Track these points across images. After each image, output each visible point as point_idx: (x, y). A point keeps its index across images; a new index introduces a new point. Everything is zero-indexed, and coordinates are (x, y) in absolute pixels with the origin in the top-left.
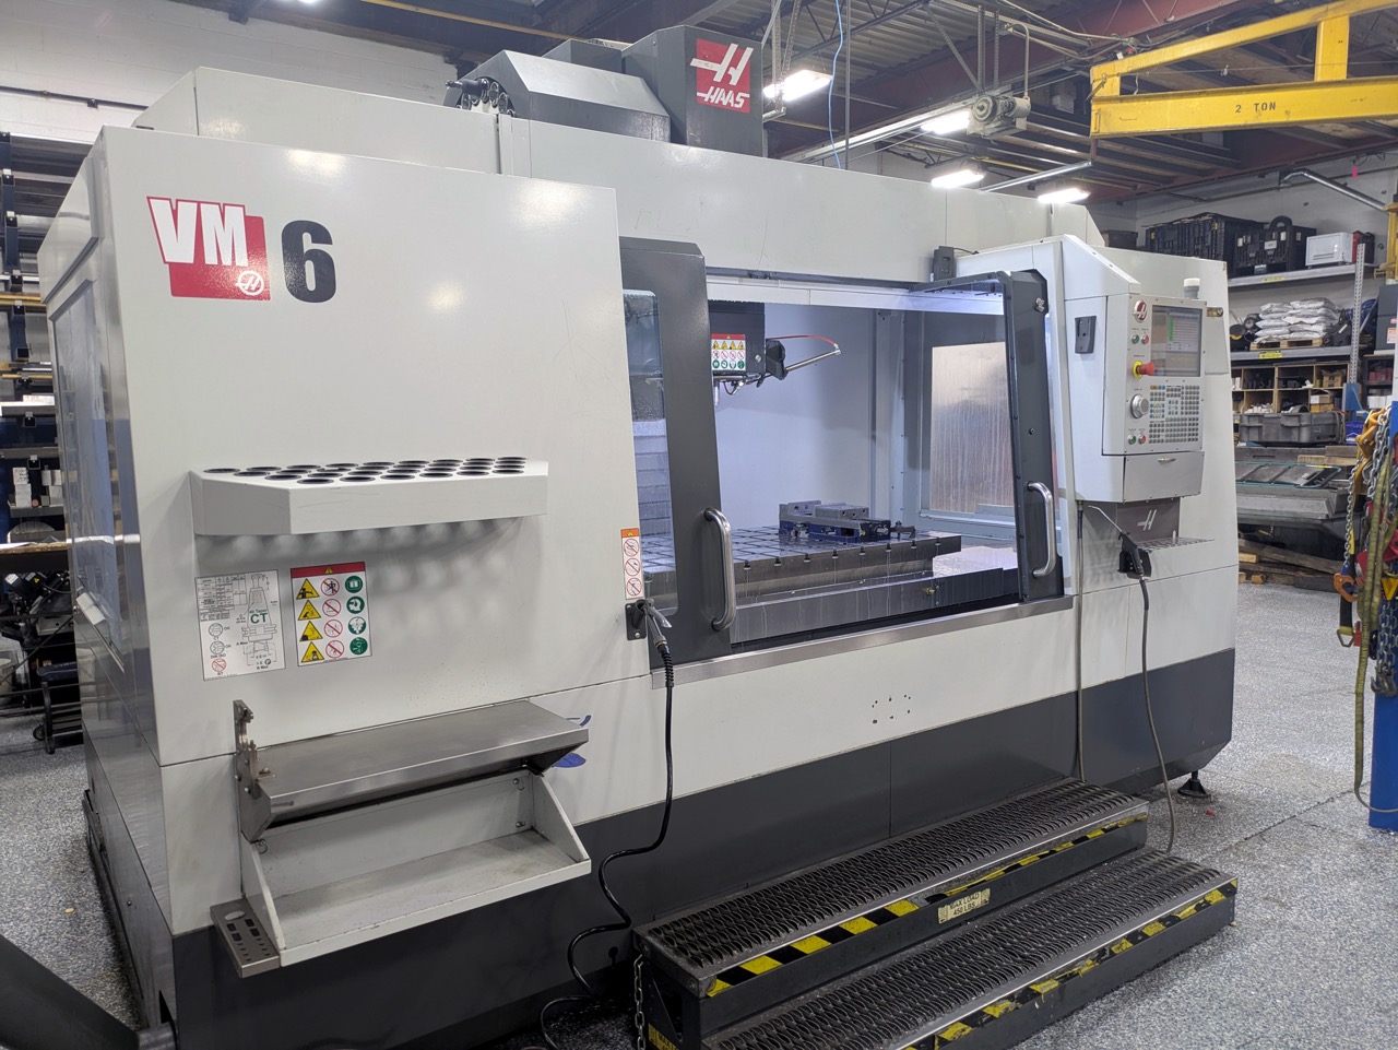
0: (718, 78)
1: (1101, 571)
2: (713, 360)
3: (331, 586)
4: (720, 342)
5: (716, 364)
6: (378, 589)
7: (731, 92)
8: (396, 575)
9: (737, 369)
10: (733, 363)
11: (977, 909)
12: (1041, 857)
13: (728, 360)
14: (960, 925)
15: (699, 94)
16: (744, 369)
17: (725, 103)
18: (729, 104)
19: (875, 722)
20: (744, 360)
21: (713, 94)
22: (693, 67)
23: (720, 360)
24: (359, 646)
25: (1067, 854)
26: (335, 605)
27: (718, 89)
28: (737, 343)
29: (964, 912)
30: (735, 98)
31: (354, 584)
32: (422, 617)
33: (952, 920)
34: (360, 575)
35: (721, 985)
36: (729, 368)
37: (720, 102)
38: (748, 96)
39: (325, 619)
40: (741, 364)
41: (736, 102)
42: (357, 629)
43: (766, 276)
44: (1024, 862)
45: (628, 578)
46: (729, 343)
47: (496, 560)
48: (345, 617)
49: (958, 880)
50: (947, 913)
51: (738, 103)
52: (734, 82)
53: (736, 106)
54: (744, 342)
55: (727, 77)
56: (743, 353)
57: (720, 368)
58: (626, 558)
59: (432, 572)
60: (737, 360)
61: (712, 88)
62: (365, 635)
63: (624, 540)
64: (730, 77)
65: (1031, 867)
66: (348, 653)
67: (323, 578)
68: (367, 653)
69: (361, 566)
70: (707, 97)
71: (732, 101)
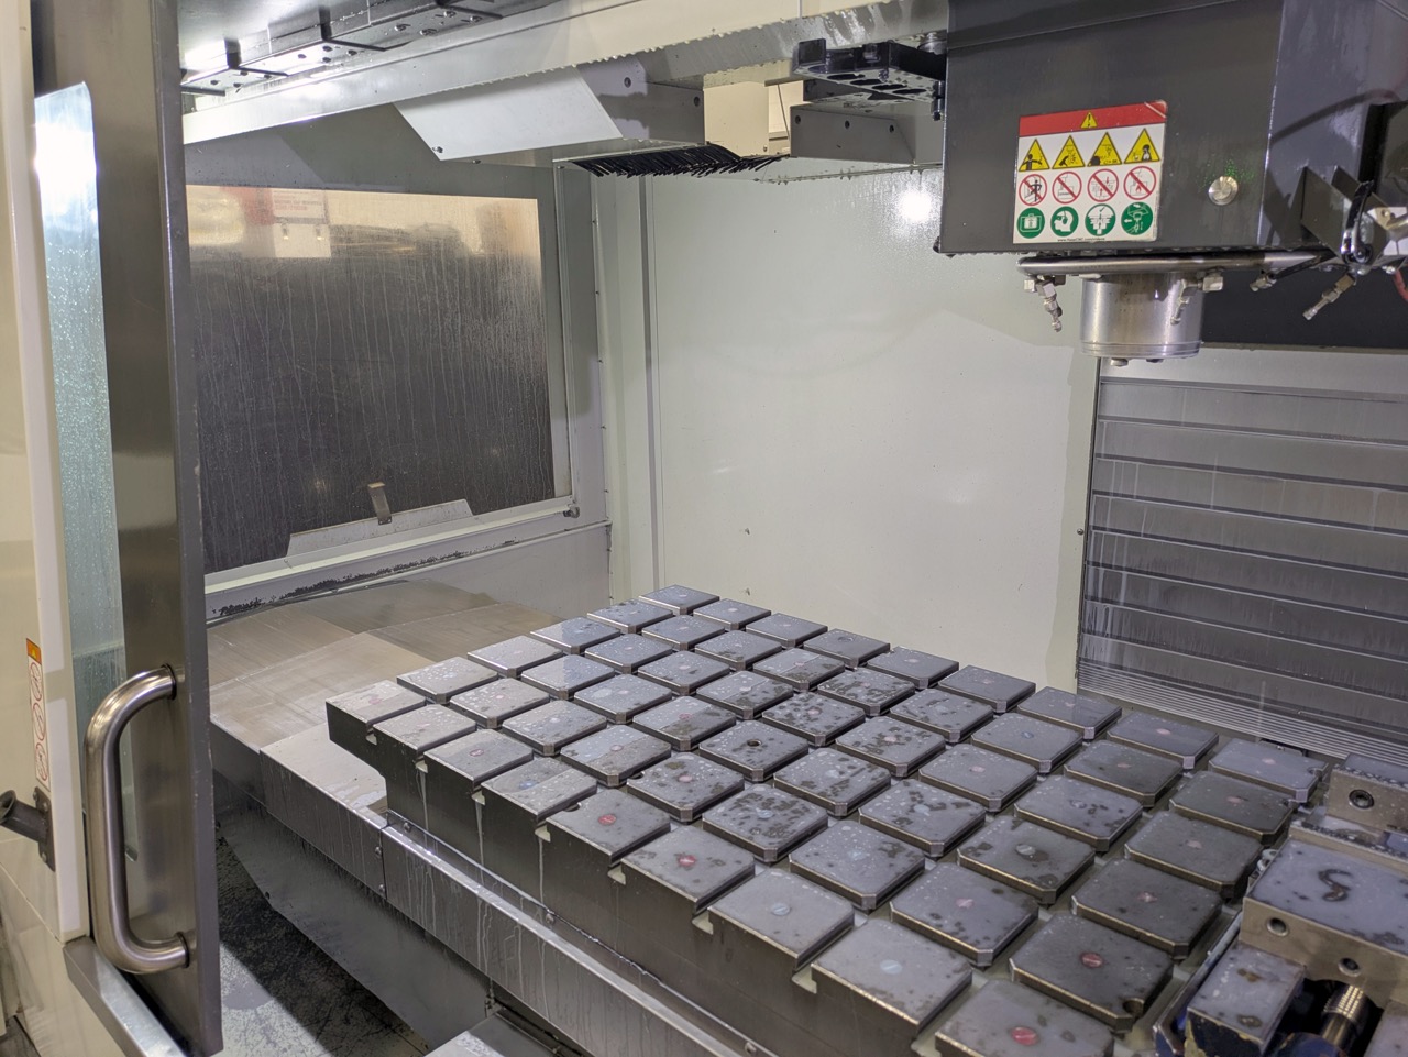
2: (1020, 208)
4: (1053, 144)
5: (1030, 223)
9: (1119, 234)
10: (1100, 217)
13: (1082, 206)
16: (1150, 235)
20: (1153, 202)
23: (1048, 207)
28: (1126, 138)
36: (1082, 234)
40: (1136, 216)
45: (36, 739)
46: (1090, 141)
54: (1158, 131)
56: (1152, 174)
57: (1047, 236)
58: (33, 699)
60: (1120, 204)
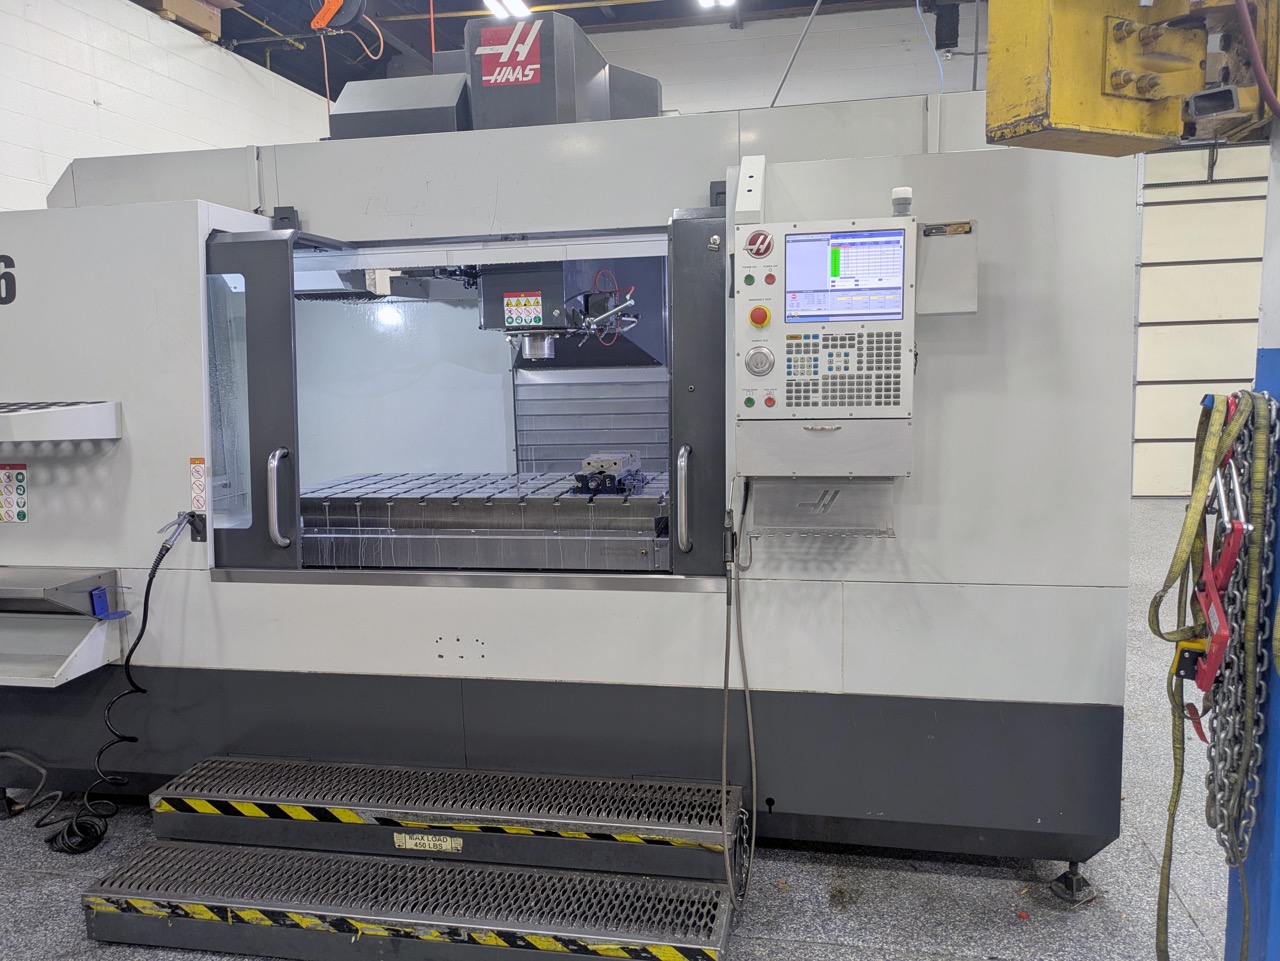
0: (504, 59)
1: (784, 557)
2: (506, 317)
3: (9, 477)
4: (513, 300)
5: (510, 320)
6: (33, 481)
7: (519, 67)
8: (42, 474)
9: (533, 323)
10: (528, 319)
11: (445, 853)
12: (537, 833)
13: (523, 316)
14: (425, 858)
15: (484, 78)
16: (541, 324)
17: (512, 79)
18: (517, 79)
19: (441, 656)
20: (540, 315)
21: (499, 74)
22: (478, 55)
23: (514, 317)
24: (22, 516)
25: (575, 844)
26: (9, 488)
27: (505, 68)
28: (532, 300)
29: (427, 848)
30: (523, 71)
31: (20, 477)
32: (56, 504)
33: (412, 850)
34: (24, 472)
35: (166, 807)
36: (524, 323)
37: (508, 80)
38: (538, 66)
39: (5, 496)
40: (537, 319)
41: (524, 75)
42: (21, 505)
43: (524, 237)
44: (511, 830)
45: (194, 495)
46: (523, 300)
47: (102, 471)
48: (15, 497)
49: (416, 815)
50: (405, 841)
51: (527, 76)
52: (521, 57)
53: (525, 79)
54: (540, 299)
55: (514, 54)
56: (540, 309)
57: (515, 324)
58: (193, 480)
59: (63, 474)
60: (533, 316)
61: (498, 69)
62: (25, 509)
63: (193, 466)
64: (518, 53)
65: (519, 837)
66: (16, 519)
67: (4, 471)
68: (26, 520)
69: (23, 467)
70: (492, 79)
71: (520, 77)
